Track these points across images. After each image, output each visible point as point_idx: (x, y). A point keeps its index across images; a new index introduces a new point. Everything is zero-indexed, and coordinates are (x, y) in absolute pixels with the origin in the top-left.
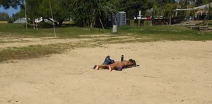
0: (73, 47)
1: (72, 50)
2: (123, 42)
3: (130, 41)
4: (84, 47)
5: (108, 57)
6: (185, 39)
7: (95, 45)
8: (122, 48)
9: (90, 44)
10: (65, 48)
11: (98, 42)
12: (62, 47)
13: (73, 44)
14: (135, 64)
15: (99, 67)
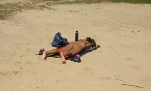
0: (20, 9)
1: (19, 13)
2: (71, 3)
3: (77, 2)
4: (32, 8)
5: (58, 34)
7: (44, 7)
8: (71, 11)
9: (38, 5)
10: (11, 11)
11: (46, 2)
12: (9, 9)
13: (22, 5)
14: (95, 45)
15: (46, 55)
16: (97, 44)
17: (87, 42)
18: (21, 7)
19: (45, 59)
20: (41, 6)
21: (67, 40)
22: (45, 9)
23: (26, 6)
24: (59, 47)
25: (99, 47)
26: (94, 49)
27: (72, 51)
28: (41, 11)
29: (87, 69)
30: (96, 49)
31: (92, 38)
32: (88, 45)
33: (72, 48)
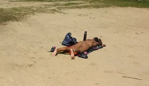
0: (33, 12)
1: (32, 16)
2: (80, 8)
3: (86, 7)
4: (44, 12)
5: (69, 34)
6: (132, 6)
7: (55, 11)
8: (81, 15)
9: (50, 9)
10: (25, 14)
11: (57, 7)
12: (23, 12)
13: (34, 9)
14: (101, 44)
15: (57, 52)
16: (103, 43)
17: (94, 41)
18: (34, 11)
19: (56, 55)
20: (53, 10)
21: (76, 40)
22: (56, 13)
23: (38, 10)
24: (68, 46)
25: (105, 46)
26: (100, 48)
27: (80, 49)
28: (53, 14)
29: (93, 64)
30: (102, 47)
31: (99, 38)
32: (95, 44)
33: (80, 47)
